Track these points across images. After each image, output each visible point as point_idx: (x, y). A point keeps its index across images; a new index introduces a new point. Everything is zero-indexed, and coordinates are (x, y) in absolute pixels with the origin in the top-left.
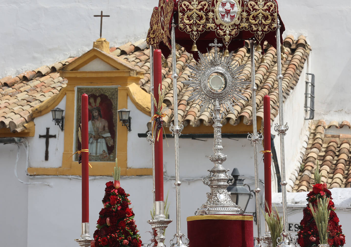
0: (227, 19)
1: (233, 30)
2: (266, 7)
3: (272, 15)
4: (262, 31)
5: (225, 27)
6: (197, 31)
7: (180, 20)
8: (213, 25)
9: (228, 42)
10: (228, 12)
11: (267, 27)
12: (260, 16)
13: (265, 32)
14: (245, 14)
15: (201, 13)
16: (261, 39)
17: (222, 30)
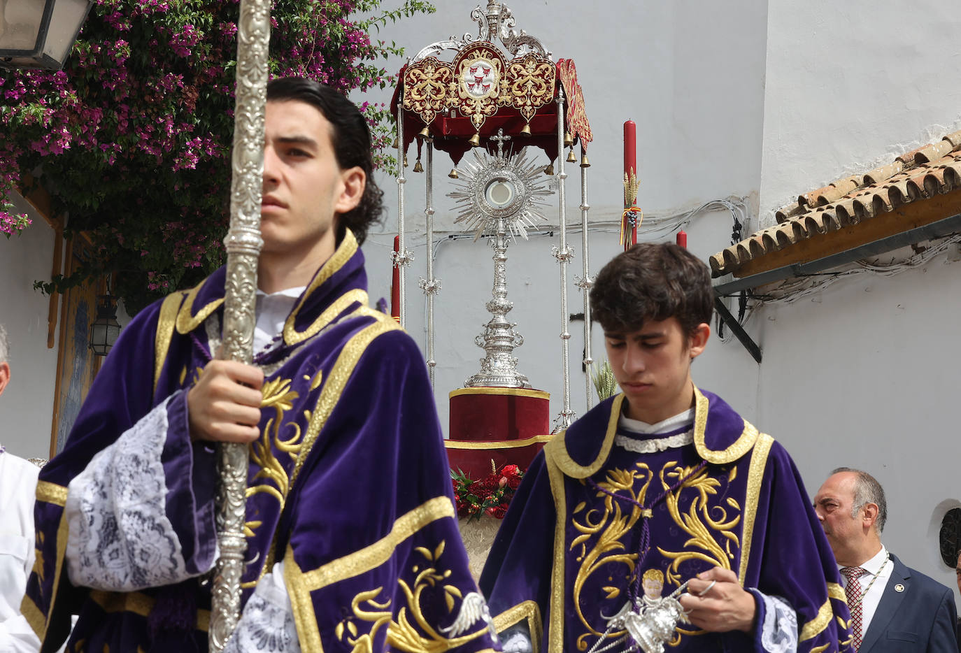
0: (478, 90)
1: (487, 105)
2: (538, 72)
3: (547, 82)
4: (532, 105)
5: (475, 102)
6: (432, 109)
7: (405, 95)
8: (455, 100)
9: (480, 124)
10: (479, 80)
11: (539, 99)
12: (530, 85)
13: (537, 106)
14: (506, 83)
15: (439, 85)
16: (530, 116)
17: (469, 106)
